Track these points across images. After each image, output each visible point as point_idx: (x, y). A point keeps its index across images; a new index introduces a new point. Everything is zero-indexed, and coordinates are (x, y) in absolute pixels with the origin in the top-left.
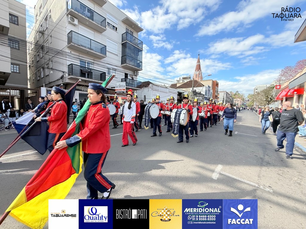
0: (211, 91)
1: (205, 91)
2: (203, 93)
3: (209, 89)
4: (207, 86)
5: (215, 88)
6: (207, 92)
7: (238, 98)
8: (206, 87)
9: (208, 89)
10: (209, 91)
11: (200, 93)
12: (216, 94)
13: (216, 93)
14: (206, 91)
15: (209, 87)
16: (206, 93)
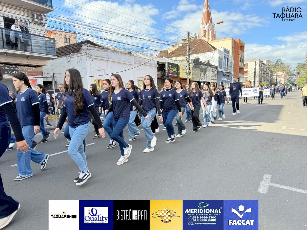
0: (231, 59)
1: (218, 60)
2: (215, 62)
3: (226, 55)
4: (222, 50)
5: (239, 55)
6: (223, 62)
7: (280, 71)
8: (220, 51)
9: (224, 54)
10: (227, 58)
11: (209, 63)
12: (241, 65)
13: (240, 63)
14: (220, 60)
15: (226, 51)
16: (220, 63)
